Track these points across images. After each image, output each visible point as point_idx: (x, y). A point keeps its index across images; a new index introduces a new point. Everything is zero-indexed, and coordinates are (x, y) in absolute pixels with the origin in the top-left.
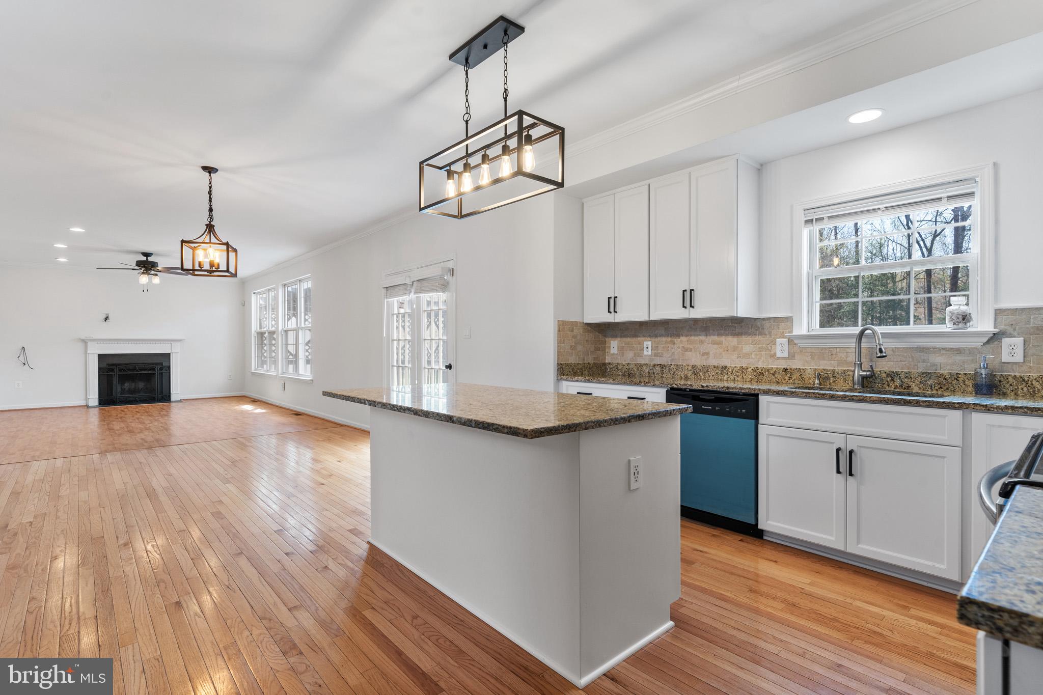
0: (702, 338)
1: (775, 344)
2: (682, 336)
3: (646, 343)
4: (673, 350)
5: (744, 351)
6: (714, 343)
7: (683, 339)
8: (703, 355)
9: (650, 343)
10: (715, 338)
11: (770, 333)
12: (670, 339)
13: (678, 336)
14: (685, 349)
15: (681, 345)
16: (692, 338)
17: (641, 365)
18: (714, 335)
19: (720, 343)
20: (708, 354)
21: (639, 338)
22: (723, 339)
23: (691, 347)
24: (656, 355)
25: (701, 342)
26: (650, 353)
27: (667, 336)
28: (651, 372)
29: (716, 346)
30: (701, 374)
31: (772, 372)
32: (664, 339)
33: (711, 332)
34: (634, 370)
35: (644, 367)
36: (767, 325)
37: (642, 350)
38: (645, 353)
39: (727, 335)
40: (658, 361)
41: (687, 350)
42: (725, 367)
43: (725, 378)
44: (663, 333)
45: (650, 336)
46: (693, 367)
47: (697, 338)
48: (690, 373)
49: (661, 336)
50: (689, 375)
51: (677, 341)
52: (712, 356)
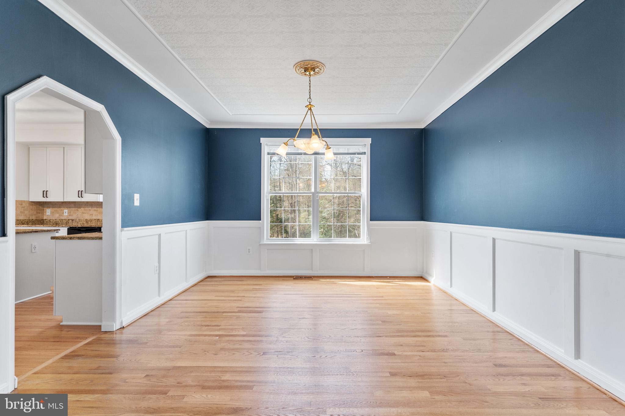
0: (90, 209)
2: (82, 207)
3: (65, 210)
4: (78, 213)
6: (95, 210)
7: (82, 209)
8: (90, 215)
9: (67, 210)
10: (95, 209)
12: (76, 209)
13: (80, 208)
14: (83, 213)
15: (81, 211)
16: (86, 209)
17: (62, 220)
18: (95, 208)
19: (97, 211)
20: (92, 215)
21: (61, 208)
22: (98, 209)
23: (86, 212)
24: (70, 215)
25: (90, 210)
26: (67, 214)
27: (75, 208)
28: (67, 222)
29: (96, 212)
30: (89, 222)
32: (74, 209)
33: (94, 206)
34: (59, 222)
35: (64, 221)
37: (63, 213)
38: (65, 214)
40: (71, 218)
41: (84, 213)
42: (99, 220)
43: (99, 224)
44: (73, 206)
45: (67, 207)
46: (86, 220)
47: (88, 209)
48: (85, 222)
49: (72, 207)
50: (84, 223)
51: (79, 210)
52: (94, 215)
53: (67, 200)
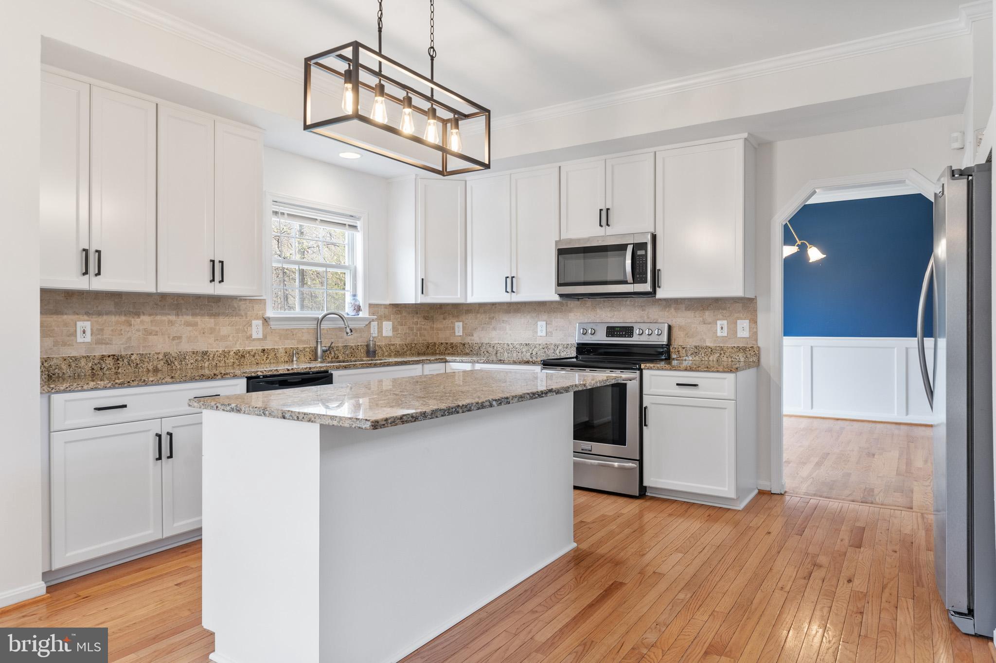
0: (173, 318)
1: (251, 325)
2: (144, 314)
3: (80, 325)
4: (129, 334)
5: (222, 333)
6: (188, 324)
7: (146, 318)
8: (173, 339)
9: (88, 324)
10: (189, 318)
11: (246, 314)
12: (123, 318)
13: (137, 314)
14: (148, 333)
15: (141, 328)
16: (158, 318)
17: (76, 359)
18: (187, 315)
19: (195, 325)
20: (180, 338)
21: (65, 317)
22: (198, 319)
23: (157, 329)
24: (99, 342)
25: (171, 323)
26: (88, 338)
27: (120, 314)
28: (95, 367)
29: (190, 328)
30: (176, 363)
31: (252, 353)
32: (114, 319)
33: (184, 310)
34: (61, 369)
35: (83, 362)
36: (243, 305)
37: (74, 334)
38: (80, 339)
39: (203, 315)
40: (105, 350)
41: (151, 334)
42: (205, 353)
43: (206, 364)
44: (112, 309)
45: (87, 314)
46: (165, 355)
47: (165, 318)
48: (162, 363)
49: (108, 313)
50: (159, 366)
51: (136, 321)
52: (184, 340)
53: (166, 287)
